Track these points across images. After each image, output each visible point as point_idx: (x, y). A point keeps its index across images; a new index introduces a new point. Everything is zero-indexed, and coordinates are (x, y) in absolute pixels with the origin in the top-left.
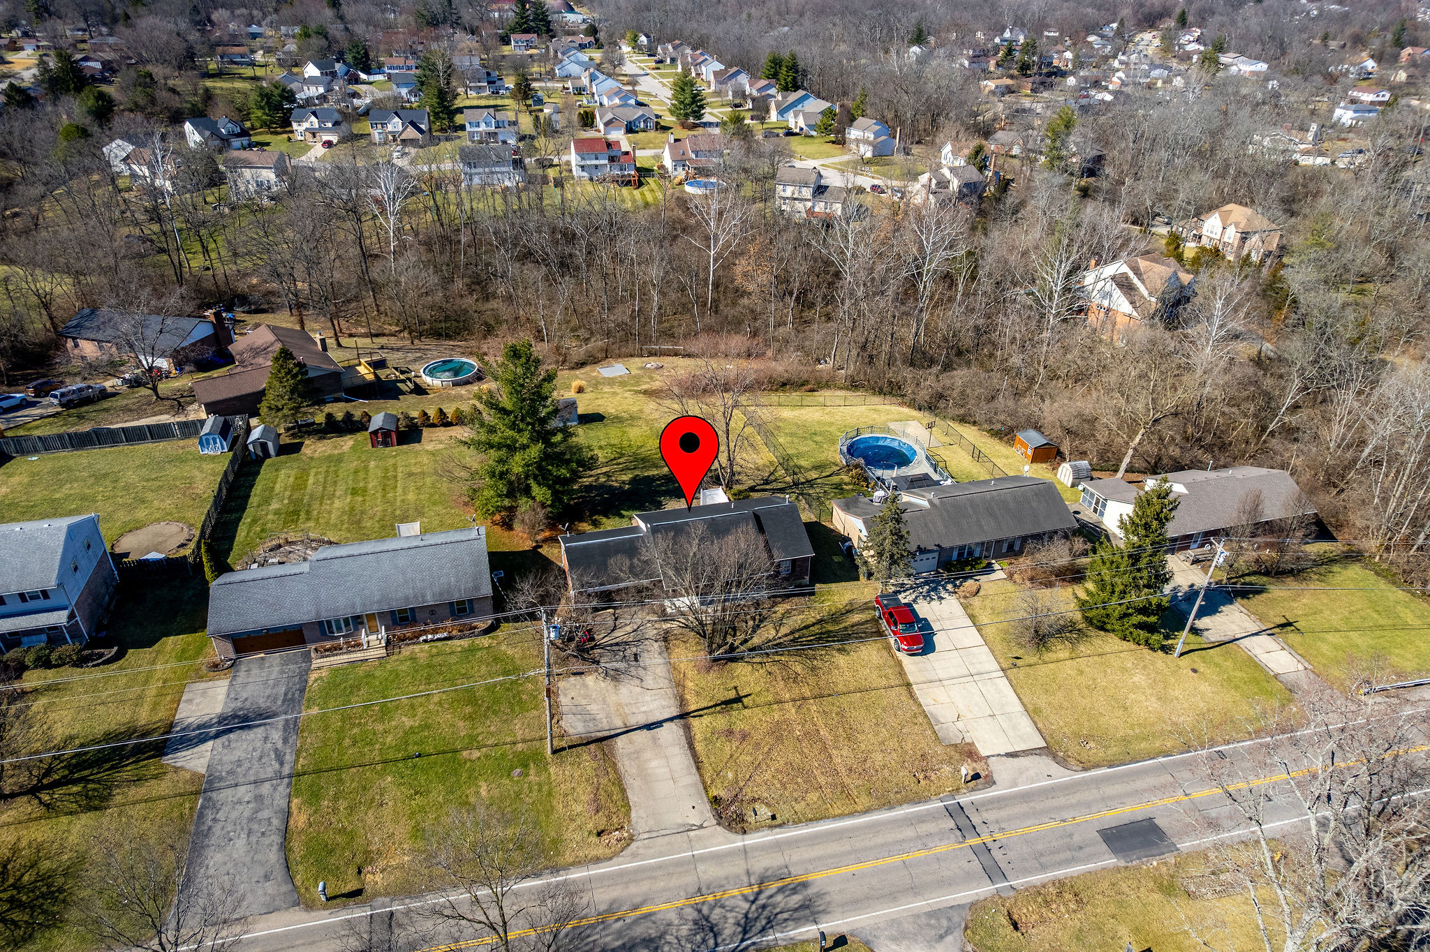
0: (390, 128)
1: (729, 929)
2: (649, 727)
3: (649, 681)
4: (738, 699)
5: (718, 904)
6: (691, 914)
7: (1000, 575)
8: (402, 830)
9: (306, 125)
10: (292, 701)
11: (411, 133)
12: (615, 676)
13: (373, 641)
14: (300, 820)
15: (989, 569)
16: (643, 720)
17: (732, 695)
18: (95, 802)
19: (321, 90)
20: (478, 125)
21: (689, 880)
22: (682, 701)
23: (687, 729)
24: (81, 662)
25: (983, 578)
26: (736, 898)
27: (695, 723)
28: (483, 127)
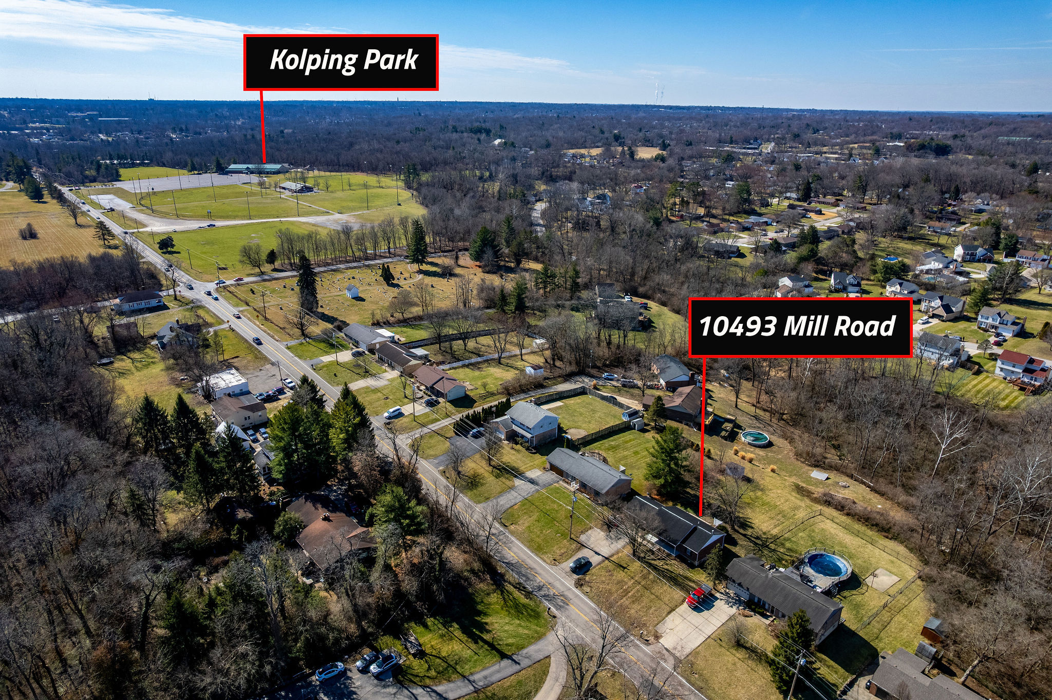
0: (933, 304)
1: (542, 593)
2: (596, 553)
3: (612, 546)
4: (625, 568)
5: (548, 589)
6: (542, 584)
7: (767, 622)
8: (527, 524)
9: (893, 289)
10: (545, 486)
11: (941, 312)
12: (608, 537)
13: (574, 486)
14: (516, 507)
15: (766, 617)
16: (597, 550)
17: (625, 566)
18: (497, 477)
19: (941, 266)
20: (987, 318)
21: (551, 580)
22: (612, 556)
23: (603, 561)
24: (527, 449)
25: (759, 617)
26: (552, 592)
27: (607, 562)
28: (990, 321)
